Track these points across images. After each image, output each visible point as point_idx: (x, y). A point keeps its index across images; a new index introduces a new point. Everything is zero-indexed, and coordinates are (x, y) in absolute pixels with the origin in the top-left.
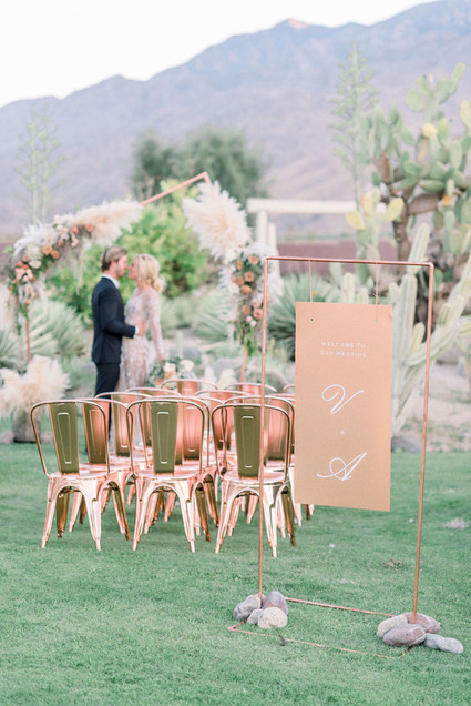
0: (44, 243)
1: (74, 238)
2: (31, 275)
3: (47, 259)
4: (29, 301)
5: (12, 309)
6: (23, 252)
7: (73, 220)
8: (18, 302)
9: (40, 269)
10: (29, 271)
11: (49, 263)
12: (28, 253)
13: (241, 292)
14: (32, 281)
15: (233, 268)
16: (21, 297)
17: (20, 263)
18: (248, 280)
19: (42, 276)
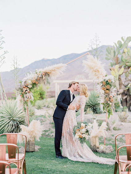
0: (33, 79)
1: (43, 77)
2: (28, 91)
3: (34, 84)
4: (28, 100)
5: (22, 102)
6: (25, 82)
7: (43, 70)
8: (24, 100)
9: (31, 88)
10: (28, 89)
11: (35, 86)
12: (27, 83)
13: (105, 92)
14: (29, 92)
15: (102, 84)
16: (25, 99)
17: (25, 86)
18: (107, 88)
19: (32, 91)
